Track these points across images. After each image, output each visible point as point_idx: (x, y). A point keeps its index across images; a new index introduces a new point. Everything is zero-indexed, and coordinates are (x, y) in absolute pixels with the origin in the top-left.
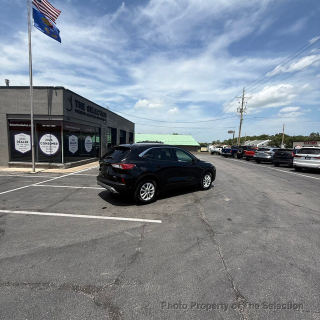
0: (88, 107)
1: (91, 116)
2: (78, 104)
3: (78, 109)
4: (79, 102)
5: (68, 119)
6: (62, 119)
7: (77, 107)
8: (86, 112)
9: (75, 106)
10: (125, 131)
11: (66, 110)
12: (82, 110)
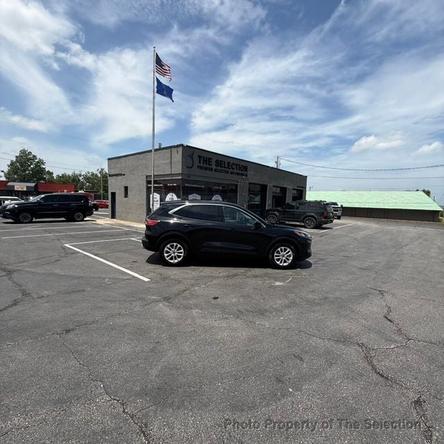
0: (217, 161)
1: (221, 171)
2: (202, 159)
3: (202, 165)
4: (204, 158)
5: (188, 177)
6: (180, 178)
7: (200, 162)
8: (214, 167)
9: (198, 162)
10: (286, 188)
11: (185, 167)
12: (207, 166)
